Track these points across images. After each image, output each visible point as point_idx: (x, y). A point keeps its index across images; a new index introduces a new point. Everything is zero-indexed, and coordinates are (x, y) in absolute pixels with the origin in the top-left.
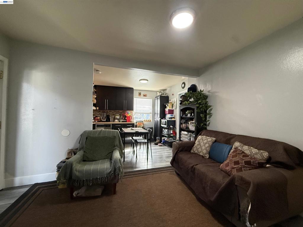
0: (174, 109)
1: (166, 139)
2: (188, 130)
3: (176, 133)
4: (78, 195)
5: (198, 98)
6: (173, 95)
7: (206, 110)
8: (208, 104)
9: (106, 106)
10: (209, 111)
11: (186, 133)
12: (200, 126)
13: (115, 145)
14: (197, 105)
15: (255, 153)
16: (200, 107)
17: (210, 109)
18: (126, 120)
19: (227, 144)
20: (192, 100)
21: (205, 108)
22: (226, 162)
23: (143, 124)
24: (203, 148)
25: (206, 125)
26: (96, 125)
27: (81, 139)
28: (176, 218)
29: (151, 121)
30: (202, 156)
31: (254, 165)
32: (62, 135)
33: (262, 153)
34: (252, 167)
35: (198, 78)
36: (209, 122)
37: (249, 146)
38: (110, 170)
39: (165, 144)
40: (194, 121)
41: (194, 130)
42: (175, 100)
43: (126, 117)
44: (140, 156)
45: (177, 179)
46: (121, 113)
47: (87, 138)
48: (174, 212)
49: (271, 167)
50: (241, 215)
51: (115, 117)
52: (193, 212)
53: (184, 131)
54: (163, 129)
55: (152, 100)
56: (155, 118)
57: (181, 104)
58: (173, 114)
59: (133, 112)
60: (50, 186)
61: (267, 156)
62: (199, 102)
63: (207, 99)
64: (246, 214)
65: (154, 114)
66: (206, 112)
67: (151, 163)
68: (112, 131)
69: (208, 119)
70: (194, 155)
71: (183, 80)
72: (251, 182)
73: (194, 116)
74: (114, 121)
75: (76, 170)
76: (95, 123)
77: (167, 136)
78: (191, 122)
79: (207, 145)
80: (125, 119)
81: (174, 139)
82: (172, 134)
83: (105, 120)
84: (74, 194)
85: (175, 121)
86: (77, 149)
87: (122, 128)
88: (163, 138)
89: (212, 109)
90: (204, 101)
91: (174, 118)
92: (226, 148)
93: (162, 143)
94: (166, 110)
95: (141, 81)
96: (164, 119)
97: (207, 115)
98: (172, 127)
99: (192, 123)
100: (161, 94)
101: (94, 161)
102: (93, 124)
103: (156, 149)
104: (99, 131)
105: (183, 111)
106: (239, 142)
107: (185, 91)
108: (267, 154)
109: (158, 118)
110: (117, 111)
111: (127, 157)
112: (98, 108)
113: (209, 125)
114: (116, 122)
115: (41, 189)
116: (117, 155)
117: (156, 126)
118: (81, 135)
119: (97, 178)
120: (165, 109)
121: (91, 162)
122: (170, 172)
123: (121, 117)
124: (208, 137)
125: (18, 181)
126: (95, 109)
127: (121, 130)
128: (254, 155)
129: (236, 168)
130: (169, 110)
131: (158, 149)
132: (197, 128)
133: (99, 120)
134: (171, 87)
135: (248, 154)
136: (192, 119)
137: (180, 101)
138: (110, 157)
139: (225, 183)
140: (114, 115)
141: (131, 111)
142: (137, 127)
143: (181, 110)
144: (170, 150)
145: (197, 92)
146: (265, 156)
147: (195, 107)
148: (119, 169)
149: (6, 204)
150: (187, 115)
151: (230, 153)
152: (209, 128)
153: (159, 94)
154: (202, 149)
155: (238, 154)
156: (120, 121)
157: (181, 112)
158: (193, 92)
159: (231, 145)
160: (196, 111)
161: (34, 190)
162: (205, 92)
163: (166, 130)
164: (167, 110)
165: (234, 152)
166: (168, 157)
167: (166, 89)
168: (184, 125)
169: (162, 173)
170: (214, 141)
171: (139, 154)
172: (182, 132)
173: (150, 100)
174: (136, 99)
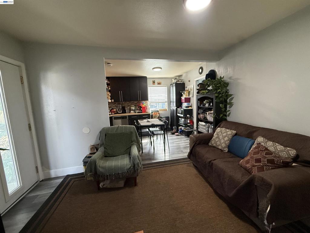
0: (191, 96)
1: (183, 128)
2: (206, 120)
3: (193, 123)
4: (104, 186)
5: (217, 87)
6: (189, 81)
7: (226, 99)
8: (229, 92)
9: (121, 97)
10: (229, 100)
11: (204, 124)
12: (219, 117)
13: (133, 140)
14: (217, 95)
15: (280, 150)
16: (219, 97)
17: (230, 98)
18: (142, 111)
19: (249, 138)
20: (210, 88)
21: (225, 97)
22: (246, 159)
23: (159, 114)
24: (222, 141)
25: (226, 116)
26: (113, 117)
27: (100, 136)
28: (193, 210)
29: (167, 110)
30: (221, 149)
31: (278, 164)
32: (84, 133)
33: (288, 151)
34: (276, 166)
35: (217, 62)
36: (229, 112)
37: (273, 141)
38: (129, 167)
39: (183, 133)
40: (212, 112)
41: (213, 121)
42: (192, 87)
43: (141, 107)
44: (157, 147)
45: (194, 171)
47: (106, 135)
48: (191, 204)
49: (298, 166)
50: (260, 213)
51: (130, 108)
52: (210, 205)
53: (202, 122)
54: (180, 118)
55: (167, 88)
56: (171, 107)
57: (198, 93)
58: (190, 102)
59: (148, 102)
60: (80, 177)
61: (294, 155)
62: (218, 91)
63: (227, 86)
64: (265, 213)
65: (170, 102)
66: (226, 101)
67: (168, 154)
68: (129, 127)
69: (228, 109)
70: (212, 148)
71: (200, 64)
72: (272, 184)
73: (212, 106)
74: (130, 112)
75: (100, 167)
76: (111, 116)
77: (184, 125)
78: (210, 112)
79: (226, 139)
80: (140, 110)
81: (191, 129)
82: (189, 123)
83: (121, 112)
84: (100, 186)
85: (192, 109)
86: (98, 145)
87: (139, 120)
88: (179, 128)
89: (233, 98)
90: (224, 90)
91: (191, 106)
92: (247, 142)
93: (178, 133)
95: (154, 70)
96: (180, 108)
97: (227, 105)
98: (189, 116)
100: (176, 81)
101: (115, 156)
102: (110, 117)
103: (173, 139)
104: (116, 127)
105: (200, 100)
106: (263, 136)
107: (203, 77)
108: (294, 152)
109: (174, 107)
110: (132, 102)
111: (145, 148)
112: (113, 101)
113: (229, 115)
114: (132, 113)
115: (73, 181)
116: (135, 151)
117: (172, 115)
118: (100, 132)
119: (119, 173)
120: (182, 97)
121: (112, 158)
122: (187, 164)
123: (136, 108)
124: (228, 130)
125: (53, 173)
126: (111, 101)
127: (137, 122)
128: (278, 152)
129: (256, 166)
130: (185, 98)
131: (175, 139)
132: (215, 118)
133: (116, 112)
134: (187, 73)
135: (272, 150)
136: (210, 109)
137: (197, 90)
138: (128, 152)
139: (244, 182)
140: (130, 106)
141: (146, 101)
142: (153, 117)
143: (198, 99)
144: (187, 140)
145: (216, 79)
146: (292, 154)
147: (213, 97)
148: (138, 165)
149: (47, 193)
150: (205, 104)
151: (251, 150)
152: (229, 119)
153: (174, 81)
154: (220, 142)
155: (261, 151)
156: (135, 112)
157: (199, 102)
158: (211, 79)
159: (253, 139)
160: (214, 101)
161: (67, 181)
162: (226, 79)
163: (183, 119)
164: (183, 98)
165: (256, 148)
166: (185, 148)
168: (201, 115)
169: (179, 165)
170: (234, 134)
171: (156, 145)
172: (200, 122)
173: (165, 88)
174: (150, 88)
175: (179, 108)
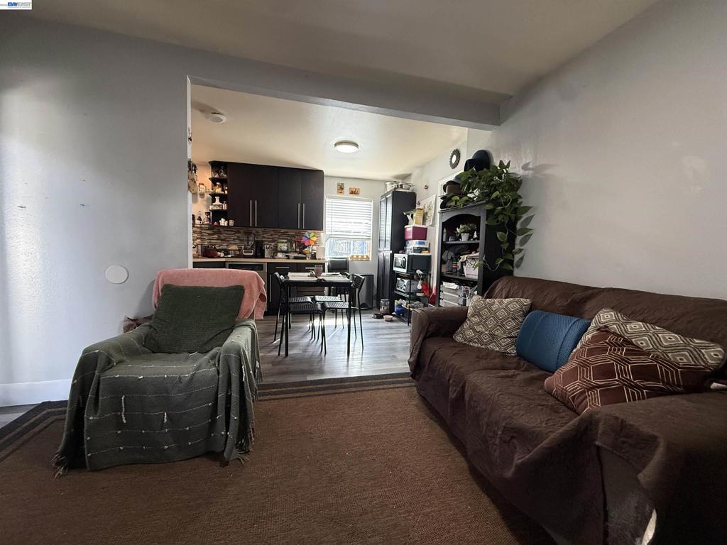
0: (427, 225)
1: (404, 303)
2: (460, 278)
5: (493, 186)
6: (427, 187)
7: (513, 219)
8: (521, 202)
9: (253, 218)
10: (521, 224)
11: (454, 286)
12: (493, 266)
14: (489, 207)
15: (671, 345)
16: (495, 213)
17: (524, 217)
19: (572, 315)
20: (475, 193)
21: (510, 214)
22: (566, 368)
25: (511, 262)
26: (228, 264)
29: (371, 259)
31: (669, 383)
32: (108, 281)
33: (698, 348)
34: (662, 389)
35: (495, 131)
36: (520, 255)
37: (646, 321)
39: (403, 316)
40: (477, 254)
41: (477, 277)
42: (431, 199)
46: (293, 236)
51: (277, 247)
53: (451, 282)
54: (399, 279)
55: (372, 204)
56: (380, 252)
57: (443, 206)
58: (425, 239)
59: (322, 234)
62: (494, 195)
63: (518, 189)
65: (377, 241)
66: (512, 225)
69: (517, 247)
71: (454, 143)
73: (478, 238)
74: (273, 257)
77: (408, 296)
78: (470, 255)
81: (425, 305)
82: (420, 291)
83: (252, 254)
85: (430, 257)
88: (397, 302)
89: (532, 217)
90: (509, 196)
91: (426, 249)
93: (394, 315)
94: (408, 230)
96: (400, 252)
97: (515, 237)
98: (421, 272)
99: (473, 259)
100: (395, 185)
105: (449, 226)
109: (386, 252)
110: (283, 231)
112: (231, 223)
113: (521, 263)
114: (280, 258)
115: (50, 419)
117: (381, 272)
120: (406, 227)
123: (292, 246)
126: (226, 224)
128: (665, 352)
130: (414, 227)
131: (383, 328)
132: (484, 270)
136: (472, 248)
137: (442, 198)
140: (274, 241)
141: (318, 232)
143: (443, 223)
145: (491, 169)
146: (712, 359)
147: (481, 213)
150: (460, 237)
151: (579, 346)
152: (518, 273)
153: (390, 188)
155: (612, 344)
156: (288, 257)
157: (445, 231)
158: (478, 170)
159: (583, 318)
160: (484, 224)
162: (516, 169)
163: (406, 281)
164: (409, 228)
165: (594, 339)
167: (408, 172)
172: (444, 283)
173: (369, 203)
174: (331, 200)
175: (398, 253)
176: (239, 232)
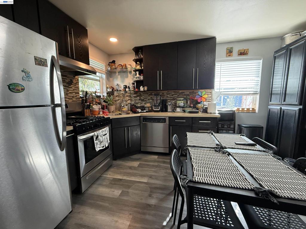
9: (160, 84)
43: (197, 103)
46: (188, 95)
51: (176, 103)
55: (261, 60)
83: (159, 109)
109: (285, 106)
110: (181, 91)
112: (146, 88)
114: (179, 113)
123: (187, 103)
141: (209, 90)
176: (151, 94)
